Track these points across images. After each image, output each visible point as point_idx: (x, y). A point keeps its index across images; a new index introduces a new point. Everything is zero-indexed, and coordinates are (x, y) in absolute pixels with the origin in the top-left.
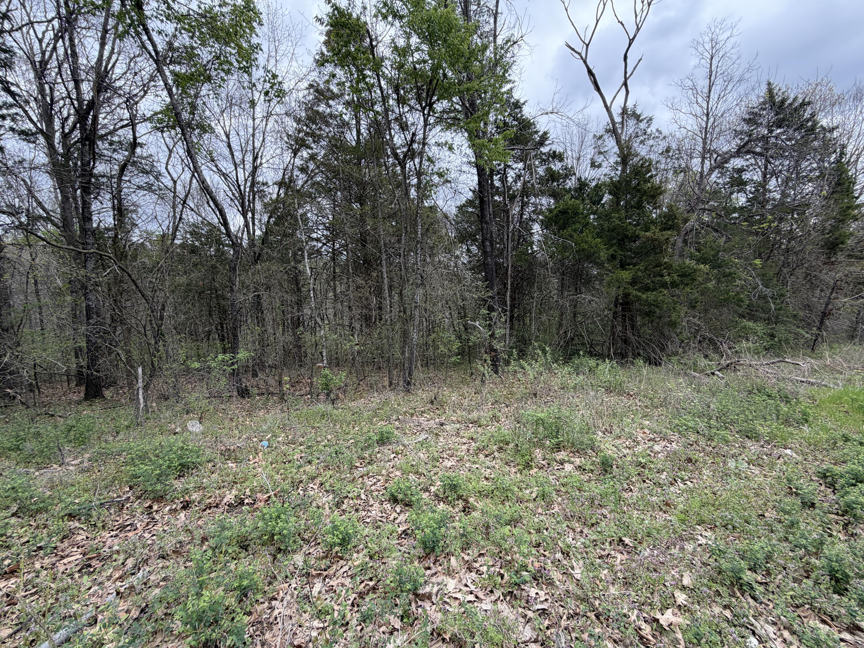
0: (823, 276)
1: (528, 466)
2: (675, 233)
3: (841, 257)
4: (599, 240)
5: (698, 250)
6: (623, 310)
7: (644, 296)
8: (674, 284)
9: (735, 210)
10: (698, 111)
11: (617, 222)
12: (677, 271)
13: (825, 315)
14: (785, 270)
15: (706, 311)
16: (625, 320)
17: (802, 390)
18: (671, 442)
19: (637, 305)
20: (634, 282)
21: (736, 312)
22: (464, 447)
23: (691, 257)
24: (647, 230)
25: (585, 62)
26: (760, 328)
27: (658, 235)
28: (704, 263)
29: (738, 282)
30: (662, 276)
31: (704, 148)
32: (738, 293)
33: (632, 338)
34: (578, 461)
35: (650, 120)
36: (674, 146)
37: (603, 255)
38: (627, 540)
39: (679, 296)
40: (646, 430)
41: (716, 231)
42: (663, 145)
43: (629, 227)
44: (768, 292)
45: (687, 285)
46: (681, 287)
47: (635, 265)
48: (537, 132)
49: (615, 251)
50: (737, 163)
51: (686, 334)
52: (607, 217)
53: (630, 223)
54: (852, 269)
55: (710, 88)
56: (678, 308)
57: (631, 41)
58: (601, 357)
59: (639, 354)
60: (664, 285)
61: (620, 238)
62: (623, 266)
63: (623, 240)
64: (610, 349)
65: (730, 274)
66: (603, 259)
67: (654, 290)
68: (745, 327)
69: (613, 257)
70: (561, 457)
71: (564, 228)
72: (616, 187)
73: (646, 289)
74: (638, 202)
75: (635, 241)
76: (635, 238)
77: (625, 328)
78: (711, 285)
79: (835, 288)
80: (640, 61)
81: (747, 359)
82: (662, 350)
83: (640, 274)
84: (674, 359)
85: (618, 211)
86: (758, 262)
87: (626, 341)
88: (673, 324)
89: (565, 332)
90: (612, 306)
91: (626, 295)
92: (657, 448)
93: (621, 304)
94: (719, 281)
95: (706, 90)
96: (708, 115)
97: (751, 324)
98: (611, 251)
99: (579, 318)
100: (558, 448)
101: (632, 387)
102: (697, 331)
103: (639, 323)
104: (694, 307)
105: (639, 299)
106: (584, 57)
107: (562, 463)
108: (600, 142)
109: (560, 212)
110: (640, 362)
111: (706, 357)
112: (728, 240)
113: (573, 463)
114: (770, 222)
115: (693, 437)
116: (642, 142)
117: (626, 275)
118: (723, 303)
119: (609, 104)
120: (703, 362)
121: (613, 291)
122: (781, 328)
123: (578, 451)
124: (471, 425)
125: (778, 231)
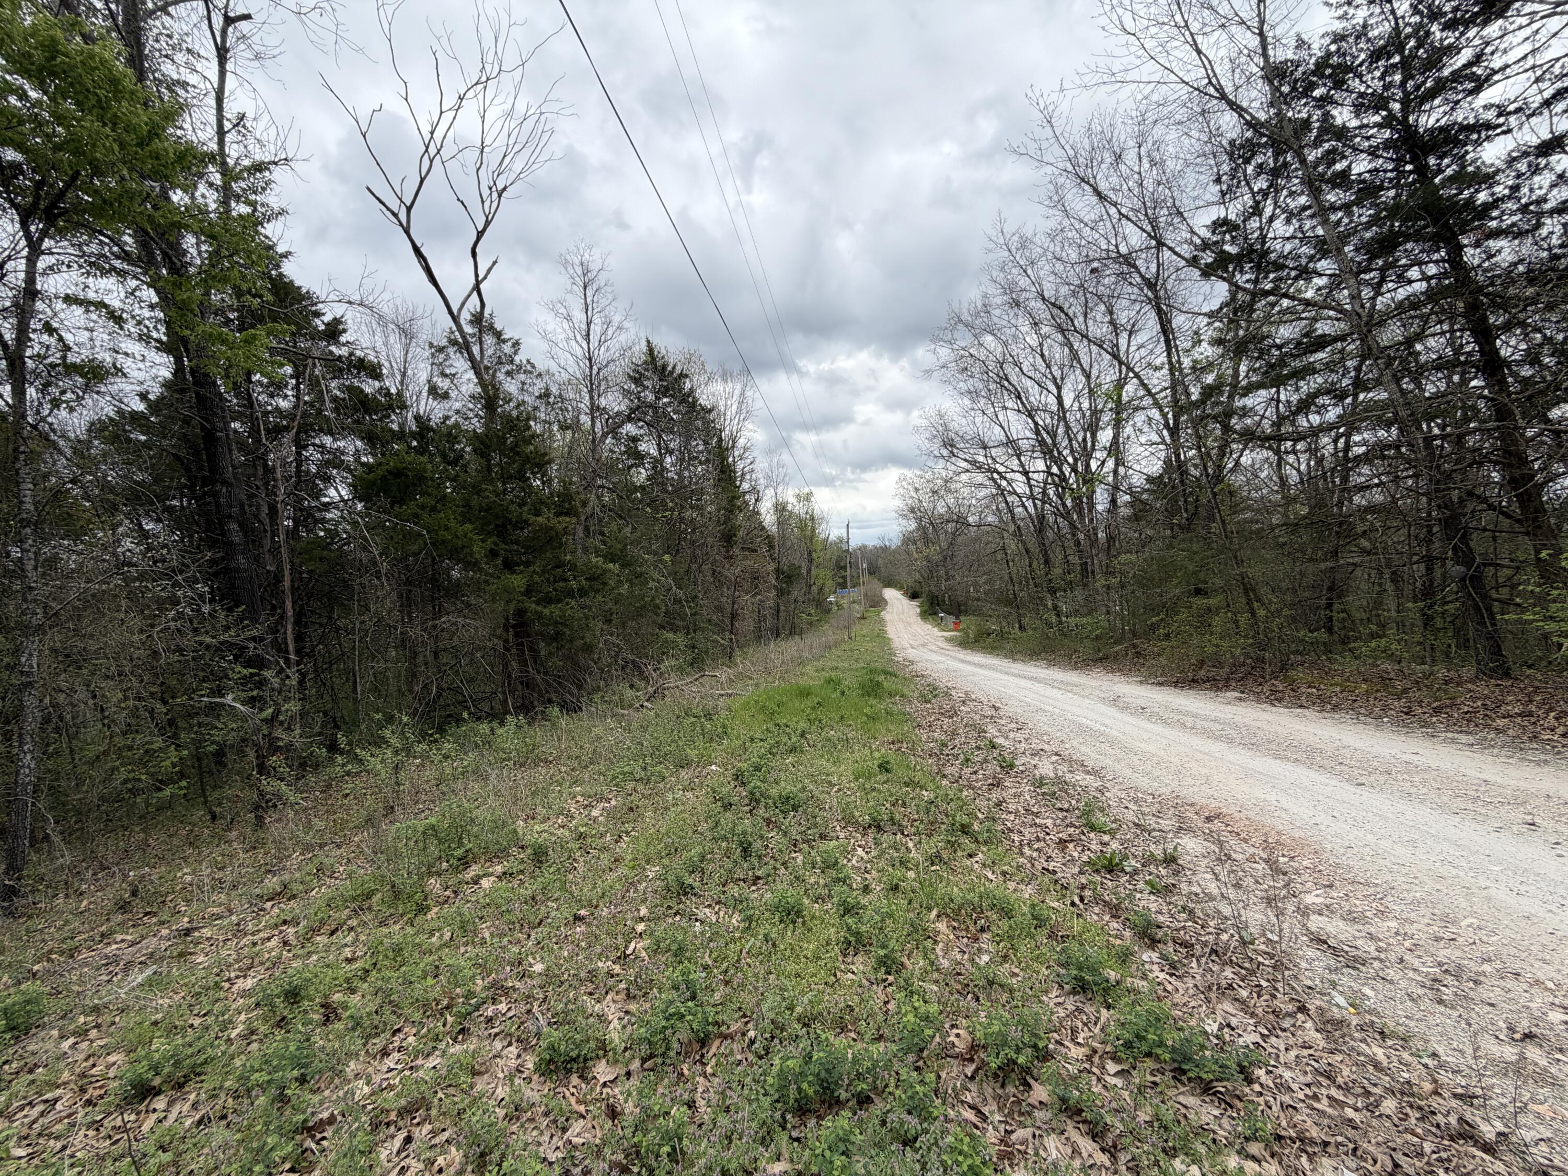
0: (726, 573)
1: (422, 909)
2: (574, 520)
3: (736, 551)
4: (469, 526)
5: (604, 543)
6: (517, 635)
7: (547, 612)
8: (583, 592)
9: (636, 489)
10: (578, 351)
11: (493, 498)
12: (584, 573)
13: (734, 617)
14: (694, 566)
15: (624, 625)
16: (523, 651)
17: (721, 703)
18: (608, 800)
19: (537, 627)
20: (528, 591)
21: (654, 622)
22: (273, 943)
23: (597, 552)
24: (538, 513)
25: (407, 232)
26: (680, 639)
27: (554, 521)
28: (612, 561)
29: (651, 584)
30: (566, 580)
31: (592, 404)
32: (653, 599)
33: (539, 678)
34: (499, 869)
35: (516, 344)
36: (554, 390)
37: (479, 550)
38: (583, 912)
39: (590, 608)
40: (579, 798)
41: (621, 517)
42: (538, 387)
43: (513, 507)
44: (681, 594)
45: (598, 591)
46: (592, 594)
47: (527, 564)
48: (318, 314)
49: (495, 544)
50: (630, 429)
51: (606, 660)
52: (476, 489)
53: (512, 502)
54: (748, 562)
55: (589, 324)
56: (592, 623)
57: (480, 235)
58: (498, 717)
59: (550, 701)
60: (571, 594)
61: (499, 522)
62: (509, 566)
63: (504, 526)
64: (506, 701)
65: (642, 573)
66: (477, 556)
67: (559, 601)
68: (666, 641)
69: (493, 554)
70: (472, 874)
71: (401, 502)
72: (482, 443)
73: (548, 601)
74: (519, 471)
75: (522, 529)
76: (522, 524)
77: (523, 663)
78: (625, 589)
79: (737, 585)
80: (495, 263)
81: (673, 680)
82: (580, 687)
83: (536, 578)
84: (597, 697)
85: (491, 481)
86: (667, 557)
87: (528, 684)
88: (588, 648)
89: (425, 686)
90: (499, 632)
91: (520, 613)
92: (595, 813)
93: (514, 627)
94: (632, 584)
95: (584, 327)
96: (590, 359)
97: (670, 636)
98: (489, 544)
99: (445, 658)
100: (465, 862)
101: (549, 749)
102: (618, 654)
103: (543, 653)
104: (610, 621)
105: (540, 616)
106: (404, 223)
107: (476, 881)
108: (442, 356)
109: (389, 472)
110: (555, 711)
111: (632, 686)
112: (634, 528)
113: (491, 874)
114: (672, 509)
115: (630, 785)
116: (508, 373)
117: (518, 581)
118: (640, 612)
119: (455, 312)
120: (629, 693)
121: (500, 606)
122: (699, 635)
123: (499, 854)
124: (269, 904)
125: (682, 520)
